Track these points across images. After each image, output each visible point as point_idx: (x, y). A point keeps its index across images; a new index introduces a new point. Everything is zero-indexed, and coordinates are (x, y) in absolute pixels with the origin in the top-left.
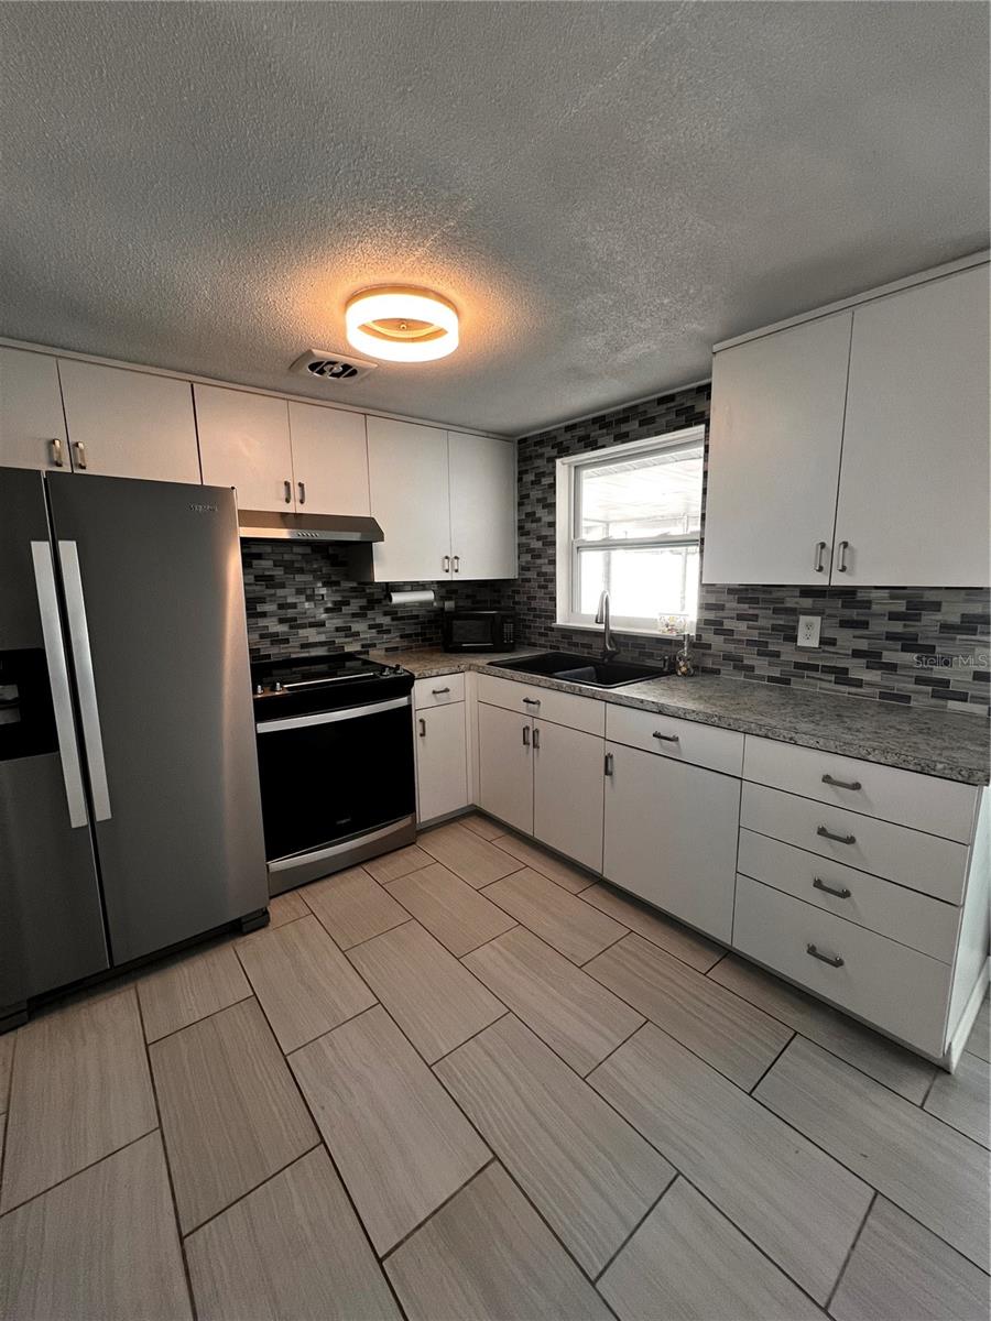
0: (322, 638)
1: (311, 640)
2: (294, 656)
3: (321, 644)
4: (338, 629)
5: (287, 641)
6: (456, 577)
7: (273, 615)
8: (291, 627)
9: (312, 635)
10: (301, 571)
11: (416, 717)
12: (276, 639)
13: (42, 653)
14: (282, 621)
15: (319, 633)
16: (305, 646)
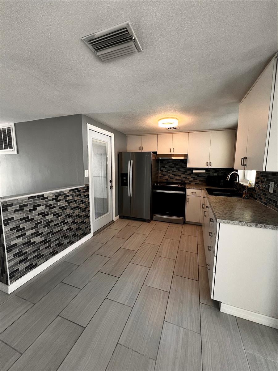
0: (180, 179)
1: (178, 179)
2: (174, 182)
3: (180, 180)
4: (184, 177)
5: (173, 178)
6: (210, 167)
7: (171, 173)
8: (174, 176)
9: (178, 178)
10: (177, 165)
11: (187, 197)
12: (171, 178)
13: (127, 174)
14: (173, 175)
15: (180, 178)
16: (176, 180)
